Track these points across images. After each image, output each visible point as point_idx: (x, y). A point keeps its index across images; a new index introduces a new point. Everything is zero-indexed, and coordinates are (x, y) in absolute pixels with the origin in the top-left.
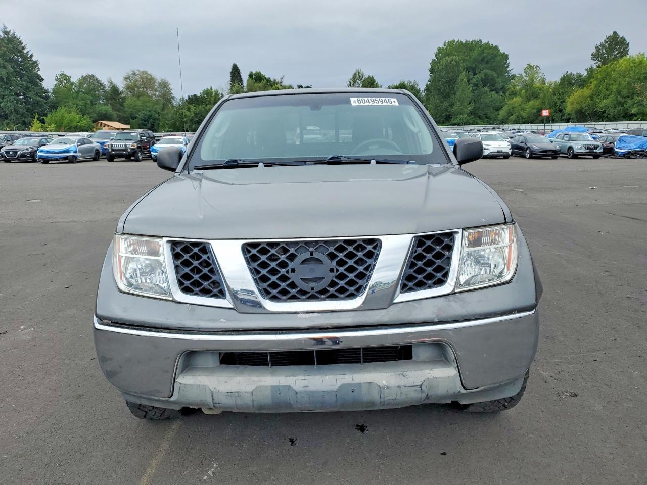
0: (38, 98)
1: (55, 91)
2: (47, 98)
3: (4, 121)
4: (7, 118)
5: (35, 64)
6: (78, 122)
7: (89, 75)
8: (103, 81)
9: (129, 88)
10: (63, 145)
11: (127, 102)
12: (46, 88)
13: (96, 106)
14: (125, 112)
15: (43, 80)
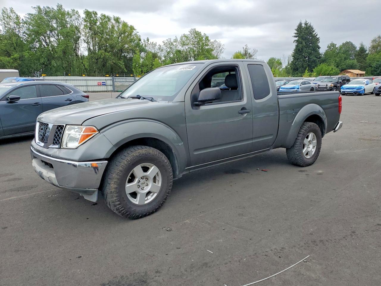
0: (315, 58)
1: (326, 54)
2: (320, 58)
3: (296, 72)
4: (297, 70)
5: (318, 39)
6: (330, 71)
7: (347, 42)
8: (355, 45)
9: (373, 47)
10: (293, 85)
11: (369, 57)
12: (321, 53)
13: (347, 60)
14: (366, 63)
15: (320, 48)
